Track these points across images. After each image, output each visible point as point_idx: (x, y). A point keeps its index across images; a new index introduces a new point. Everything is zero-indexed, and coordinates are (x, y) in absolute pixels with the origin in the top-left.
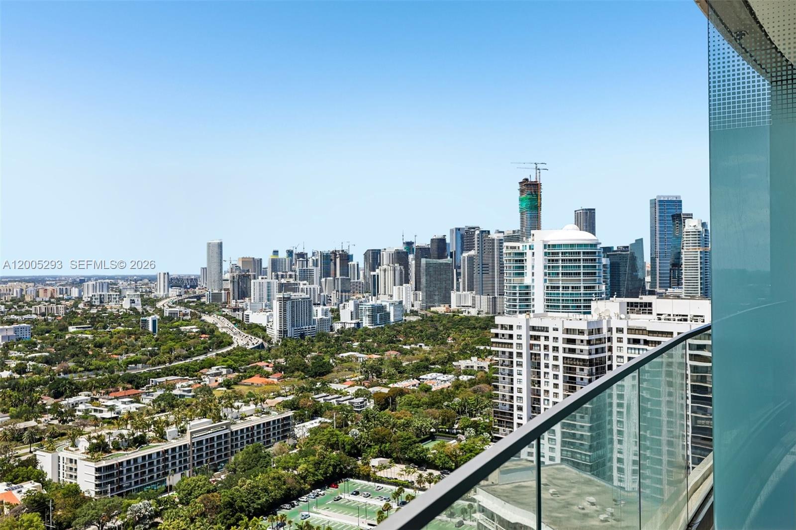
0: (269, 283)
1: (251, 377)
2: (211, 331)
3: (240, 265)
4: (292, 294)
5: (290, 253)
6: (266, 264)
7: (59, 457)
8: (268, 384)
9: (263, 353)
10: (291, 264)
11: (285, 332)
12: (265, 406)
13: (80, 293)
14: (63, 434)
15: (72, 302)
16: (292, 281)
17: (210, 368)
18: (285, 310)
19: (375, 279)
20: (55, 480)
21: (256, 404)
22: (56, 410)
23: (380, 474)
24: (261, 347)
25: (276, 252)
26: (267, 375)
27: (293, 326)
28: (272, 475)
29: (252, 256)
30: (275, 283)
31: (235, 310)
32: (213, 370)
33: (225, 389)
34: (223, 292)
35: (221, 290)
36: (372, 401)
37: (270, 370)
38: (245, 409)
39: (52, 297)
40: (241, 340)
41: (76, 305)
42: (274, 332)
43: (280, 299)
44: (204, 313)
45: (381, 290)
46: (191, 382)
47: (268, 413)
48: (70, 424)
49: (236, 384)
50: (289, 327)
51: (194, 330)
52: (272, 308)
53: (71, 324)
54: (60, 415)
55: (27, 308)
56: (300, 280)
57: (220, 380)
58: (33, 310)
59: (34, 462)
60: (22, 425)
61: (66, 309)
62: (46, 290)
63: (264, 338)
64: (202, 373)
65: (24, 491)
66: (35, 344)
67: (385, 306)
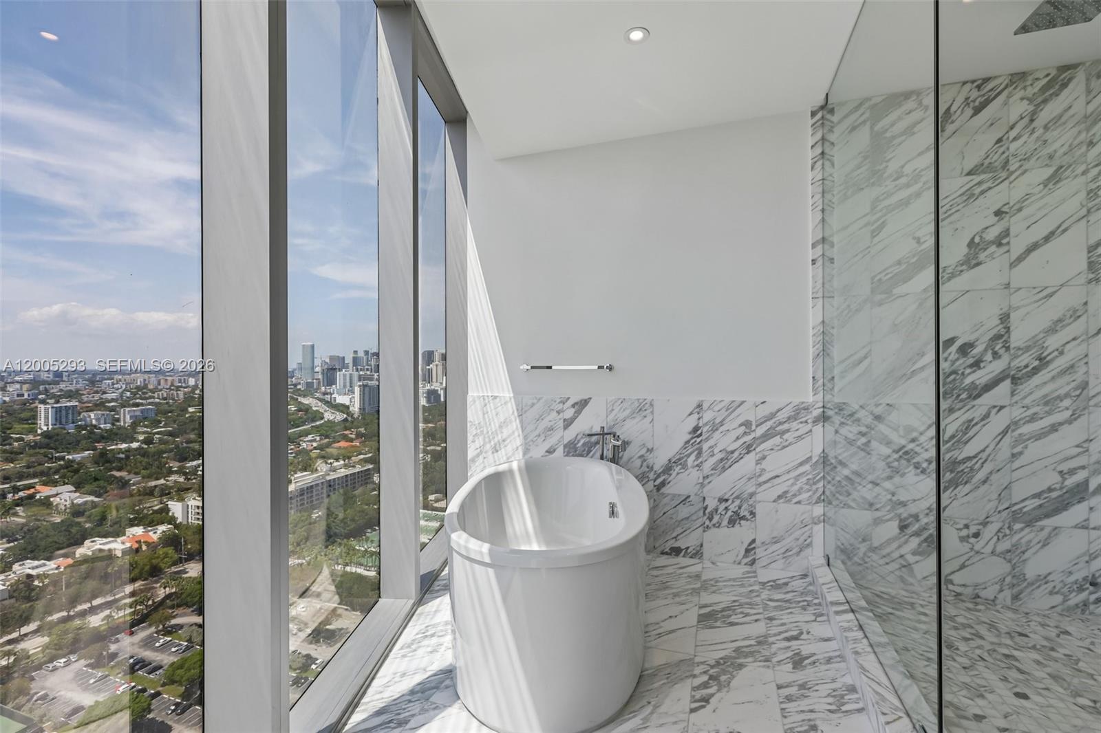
0: (351, 374)
1: (339, 442)
2: (307, 409)
3: (328, 361)
4: (369, 382)
5: (366, 353)
6: (349, 360)
7: (188, 505)
8: (353, 446)
9: (347, 424)
10: (368, 360)
11: (364, 409)
12: (351, 462)
13: (196, 382)
14: (188, 489)
15: (190, 389)
16: (368, 373)
17: (307, 436)
18: (364, 394)
19: (430, 371)
20: (185, 523)
21: (344, 461)
22: (181, 472)
23: (436, 505)
24: (346, 420)
25: (355, 352)
26: (351, 440)
27: (370, 404)
28: (358, 509)
29: (337, 355)
30: (356, 374)
31: (325, 394)
32: (310, 437)
33: (319, 451)
34: (315, 381)
35: (313, 380)
36: (429, 456)
37: (353, 436)
38: (336, 464)
39: (172, 385)
40: (328, 416)
41: (193, 391)
42: (355, 408)
43: (360, 386)
44: (300, 396)
45: (434, 379)
46: (293, 447)
47: (354, 467)
48: (194, 481)
49: (327, 447)
50: (366, 406)
51: (293, 409)
52: (354, 393)
53: (190, 407)
54: (185, 474)
55: (150, 394)
56: (375, 372)
57: (315, 444)
58: (156, 395)
59: (166, 510)
60: (153, 483)
61: (185, 394)
62: (166, 380)
63: (348, 414)
64: (301, 440)
65: (159, 532)
66: (160, 422)
67: (437, 390)
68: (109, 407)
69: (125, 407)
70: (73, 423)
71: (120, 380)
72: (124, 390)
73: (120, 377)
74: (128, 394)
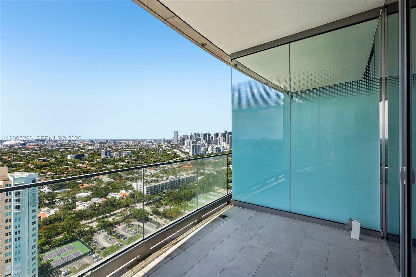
0: (190, 141)
1: (185, 165)
2: (175, 153)
3: (182, 137)
4: (195, 144)
5: (195, 134)
6: (189, 136)
7: (138, 184)
8: (189, 167)
10: (195, 136)
11: (194, 154)
12: (188, 173)
13: (143, 144)
14: (139, 179)
15: (141, 146)
16: (196, 141)
18: (194, 148)
19: (217, 140)
20: (137, 190)
21: (186, 172)
22: (137, 173)
23: (217, 191)
24: (187, 157)
25: (191, 133)
26: (189, 165)
27: (196, 152)
28: (190, 190)
29: (185, 134)
30: (191, 141)
31: (181, 148)
32: (175, 163)
33: (178, 168)
35: (177, 143)
36: (216, 172)
37: (190, 164)
38: (183, 173)
39: (136, 144)
40: (182, 156)
42: (191, 154)
43: (192, 145)
44: (173, 149)
45: (219, 143)
46: (170, 166)
47: (189, 175)
48: (141, 176)
49: (181, 167)
50: (195, 153)
51: (171, 153)
52: (190, 148)
53: (140, 151)
54: (138, 174)
55: (130, 147)
56: (198, 141)
57: (177, 166)
58: (131, 147)
59: (131, 185)
60: (129, 176)
61: (139, 147)
62: (135, 143)
63: (188, 155)
64: (173, 164)
65: (129, 192)
66: (132, 156)
67: (220, 148)
68: (119, 151)
69: (123, 151)
70: (110, 156)
71: (122, 143)
72: (123, 146)
73: (122, 142)
74: (124, 147)
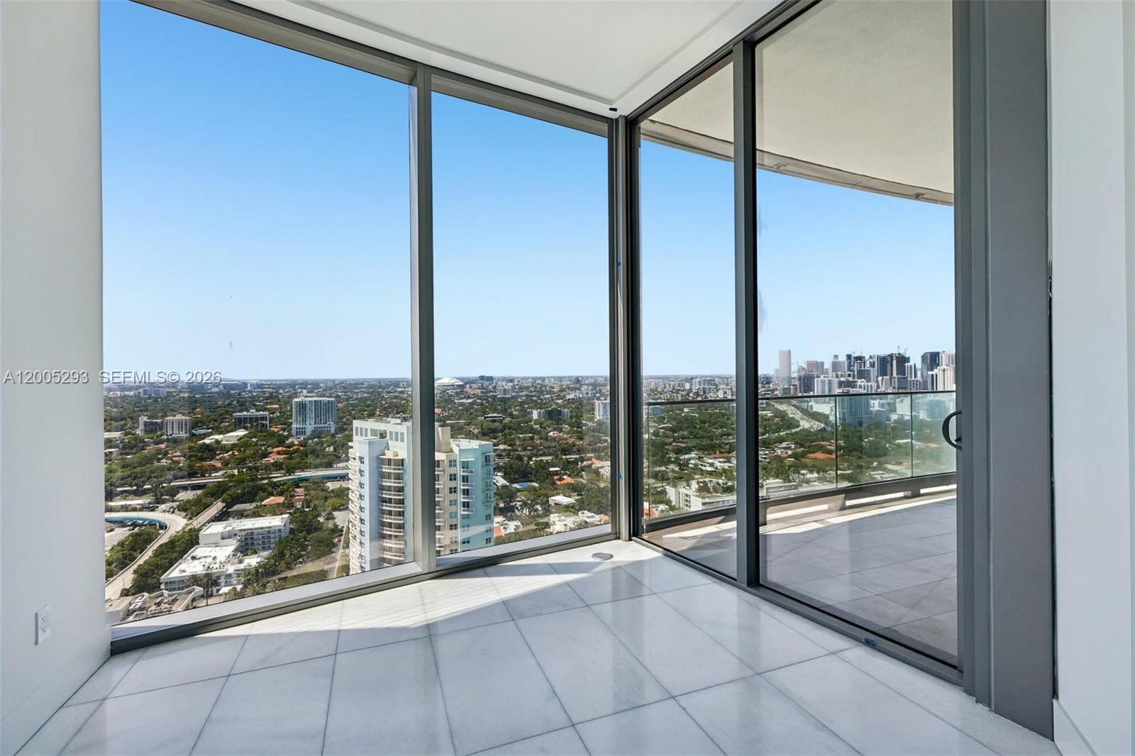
0: (830, 381)
1: (814, 452)
2: (783, 415)
3: (805, 366)
4: (850, 389)
5: (849, 357)
6: (828, 366)
7: (679, 492)
8: (830, 459)
9: (825, 435)
10: (850, 366)
11: (846, 420)
12: (826, 475)
13: (690, 386)
14: (682, 478)
15: (686, 392)
16: (850, 379)
17: (782, 443)
18: (844, 403)
19: (934, 378)
20: (678, 506)
21: (819, 474)
22: (677, 462)
24: (824, 429)
26: (829, 452)
27: (852, 415)
29: (815, 360)
30: (835, 381)
32: (784, 445)
33: (793, 459)
34: (792, 387)
35: (790, 385)
37: (832, 448)
38: (809, 476)
39: (673, 389)
40: (805, 424)
41: (688, 395)
44: (776, 402)
46: (767, 452)
48: (686, 472)
49: (802, 457)
50: (847, 416)
51: (769, 415)
52: (834, 401)
53: (685, 407)
54: (680, 465)
55: (659, 395)
56: (858, 378)
57: (790, 452)
58: (662, 396)
59: (664, 492)
60: (658, 469)
61: (682, 396)
62: (670, 384)
63: (825, 423)
64: (777, 447)
65: (660, 509)
66: (664, 418)
67: (944, 401)
